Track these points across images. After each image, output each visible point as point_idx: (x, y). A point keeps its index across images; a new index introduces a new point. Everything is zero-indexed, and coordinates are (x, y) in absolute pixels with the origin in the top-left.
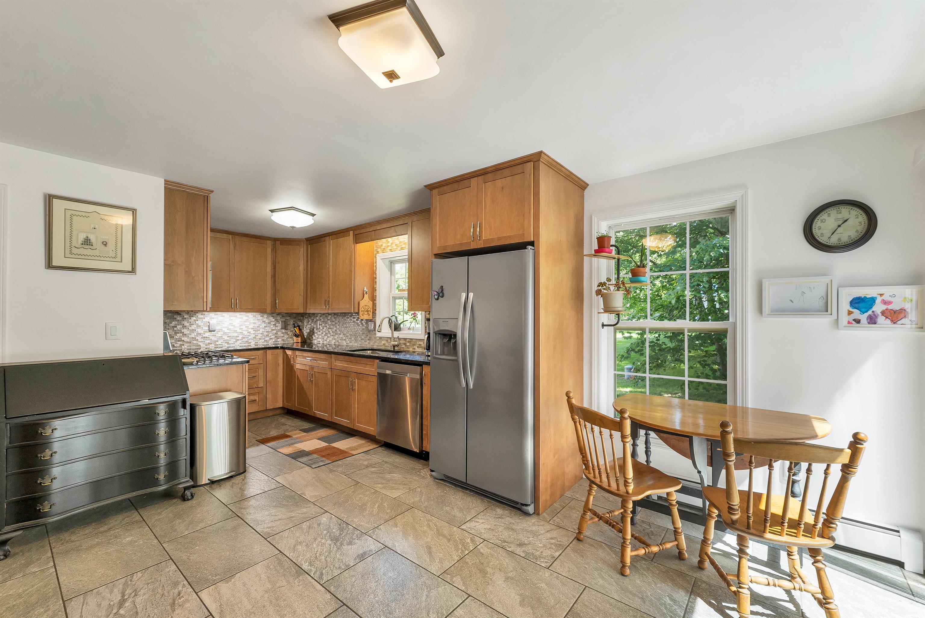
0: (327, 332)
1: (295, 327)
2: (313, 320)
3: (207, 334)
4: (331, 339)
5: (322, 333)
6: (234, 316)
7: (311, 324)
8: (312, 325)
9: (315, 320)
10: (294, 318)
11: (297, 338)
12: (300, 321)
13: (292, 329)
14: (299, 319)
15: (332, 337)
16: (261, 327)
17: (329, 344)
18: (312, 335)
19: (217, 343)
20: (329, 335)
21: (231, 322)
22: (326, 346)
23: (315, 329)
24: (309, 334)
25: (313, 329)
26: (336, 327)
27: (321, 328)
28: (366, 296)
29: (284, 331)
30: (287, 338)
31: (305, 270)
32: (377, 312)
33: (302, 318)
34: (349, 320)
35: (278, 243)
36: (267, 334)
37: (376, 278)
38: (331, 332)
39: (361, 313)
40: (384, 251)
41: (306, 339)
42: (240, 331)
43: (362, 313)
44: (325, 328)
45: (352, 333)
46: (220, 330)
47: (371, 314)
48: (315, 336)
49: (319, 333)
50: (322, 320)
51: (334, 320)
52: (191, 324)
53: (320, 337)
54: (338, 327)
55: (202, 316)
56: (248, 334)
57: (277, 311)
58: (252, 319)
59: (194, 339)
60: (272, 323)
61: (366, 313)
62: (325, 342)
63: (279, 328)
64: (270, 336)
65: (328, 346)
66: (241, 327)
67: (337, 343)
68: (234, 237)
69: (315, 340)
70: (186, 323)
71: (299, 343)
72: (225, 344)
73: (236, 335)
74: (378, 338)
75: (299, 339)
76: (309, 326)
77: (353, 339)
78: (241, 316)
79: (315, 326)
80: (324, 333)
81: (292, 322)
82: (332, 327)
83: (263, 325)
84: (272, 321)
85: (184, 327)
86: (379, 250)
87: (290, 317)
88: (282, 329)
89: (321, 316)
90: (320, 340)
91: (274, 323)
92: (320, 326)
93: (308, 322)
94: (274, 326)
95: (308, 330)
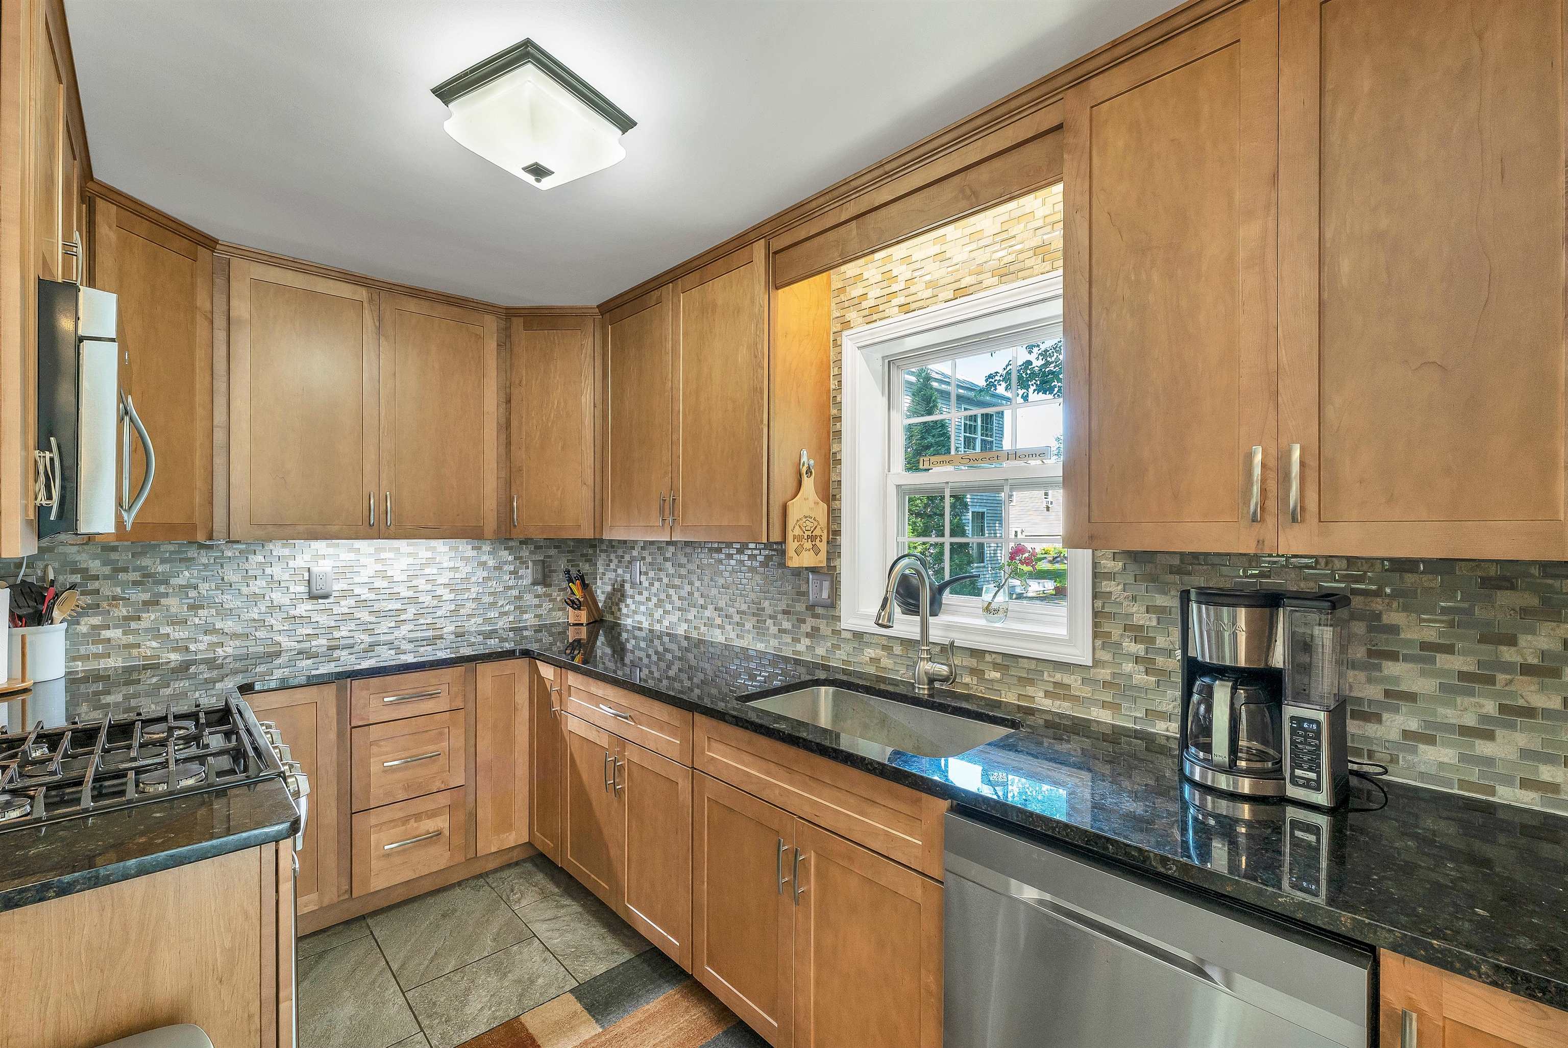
0: (663, 596)
1: (570, 580)
2: (622, 557)
3: (303, 608)
4: (674, 618)
5: (649, 599)
6: (391, 550)
7: (615, 571)
8: (620, 571)
9: (627, 558)
10: (569, 552)
11: (578, 612)
12: (586, 561)
13: (564, 584)
14: (582, 558)
15: (679, 614)
16: (473, 579)
17: (668, 634)
18: (620, 601)
19: (337, 634)
20: (669, 607)
21: (379, 567)
22: (660, 638)
23: (627, 586)
24: (610, 598)
25: (622, 586)
26: (691, 583)
27: (646, 584)
28: (809, 484)
29: (540, 589)
30: (550, 610)
31: (599, 406)
32: (844, 541)
33: (590, 551)
34: (733, 562)
35: (518, 323)
36: (491, 599)
37: (838, 419)
38: (675, 598)
39: (792, 546)
40: (875, 317)
41: (603, 611)
42: (410, 594)
43: (796, 544)
44: (657, 584)
45: (744, 607)
46: (346, 594)
47: (823, 546)
48: (627, 606)
49: (638, 598)
50: (649, 559)
51: (684, 560)
52: (248, 578)
53: (643, 608)
54: (697, 584)
55: (286, 552)
56: (435, 602)
57: (517, 534)
58: (447, 558)
59: (260, 623)
60: (506, 568)
61: (808, 545)
62: (657, 627)
63: (527, 581)
64: (502, 606)
65: (666, 639)
66: (414, 583)
67: (694, 635)
68: (376, 297)
69: (627, 616)
70: (232, 576)
71: (582, 624)
72: (362, 637)
73: (398, 606)
74: (848, 635)
75: (583, 615)
76: (611, 575)
77: (748, 626)
78: (411, 549)
79: (627, 577)
80: (654, 600)
81: (562, 564)
82: (677, 582)
83: (481, 574)
84: (506, 563)
85: (224, 585)
86: (852, 315)
87: (557, 550)
88: (534, 583)
89: (643, 548)
90: (643, 619)
91: (512, 568)
92: (643, 578)
93: (608, 565)
94: (513, 576)
95: (609, 588)
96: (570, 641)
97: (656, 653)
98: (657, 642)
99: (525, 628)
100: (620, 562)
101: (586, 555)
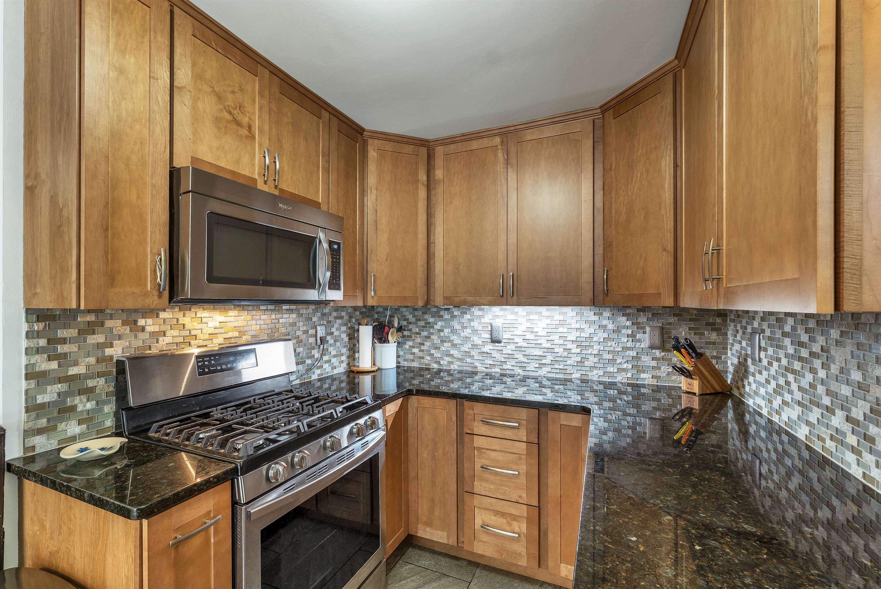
0: (782, 381)
2: (746, 328)
3: (488, 347)
4: (794, 414)
5: (768, 382)
6: (537, 313)
7: (740, 343)
8: (744, 344)
9: (748, 329)
10: (690, 320)
11: (689, 380)
14: (707, 324)
15: (798, 410)
16: (595, 339)
17: (787, 433)
18: (744, 376)
19: (505, 367)
20: (788, 397)
21: (529, 325)
22: (779, 433)
23: (750, 362)
24: (737, 373)
25: (746, 360)
26: (813, 370)
27: (765, 362)
29: (658, 353)
33: (717, 319)
35: (609, 115)
36: (610, 357)
38: (794, 387)
41: (732, 384)
42: (548, 345)
44: (775, 364)
46: (510, 341)
48: (749, 384)
49: (758, 377)
50: (768, 333)
51: (805, 338)
52: (464, 327)
53: (762, 391)
54: (822, 374)
55: (480, 313)
56: (566, 354)
58: (574, 321)
59: (467, 354)
60: (624, 331)
62: (775, 419)
63: (645, 344)
64: (620, 363)
65: (785, 438)
66: (551, 338)
67: (817, 447)
68: (505, 139)
69: (750, 396)
70: (457, 327)
71: (694, 394)
72: (519, 371)
73: (540, 353)
75: (695, 385)
78: (548, 313)
79: (750, 351)
80: (773, 384)
81: (683, 332)
82: (797, 365)
83: (602, 335)
84: (624, 327)
85: (454, 331)
87: (676, 318)
88: (652, 347)
89: (763, 319)
90: (762, 403)
91: (629, 332)
92: (763, 354)
93: (735, 336)
94: (631, 339)
95: (736, 361)
96: (683, 407)
97: (776, 450)
98: (775, 437)
99: (644, 386)
100: (744, 333)
101: (714, 324)
